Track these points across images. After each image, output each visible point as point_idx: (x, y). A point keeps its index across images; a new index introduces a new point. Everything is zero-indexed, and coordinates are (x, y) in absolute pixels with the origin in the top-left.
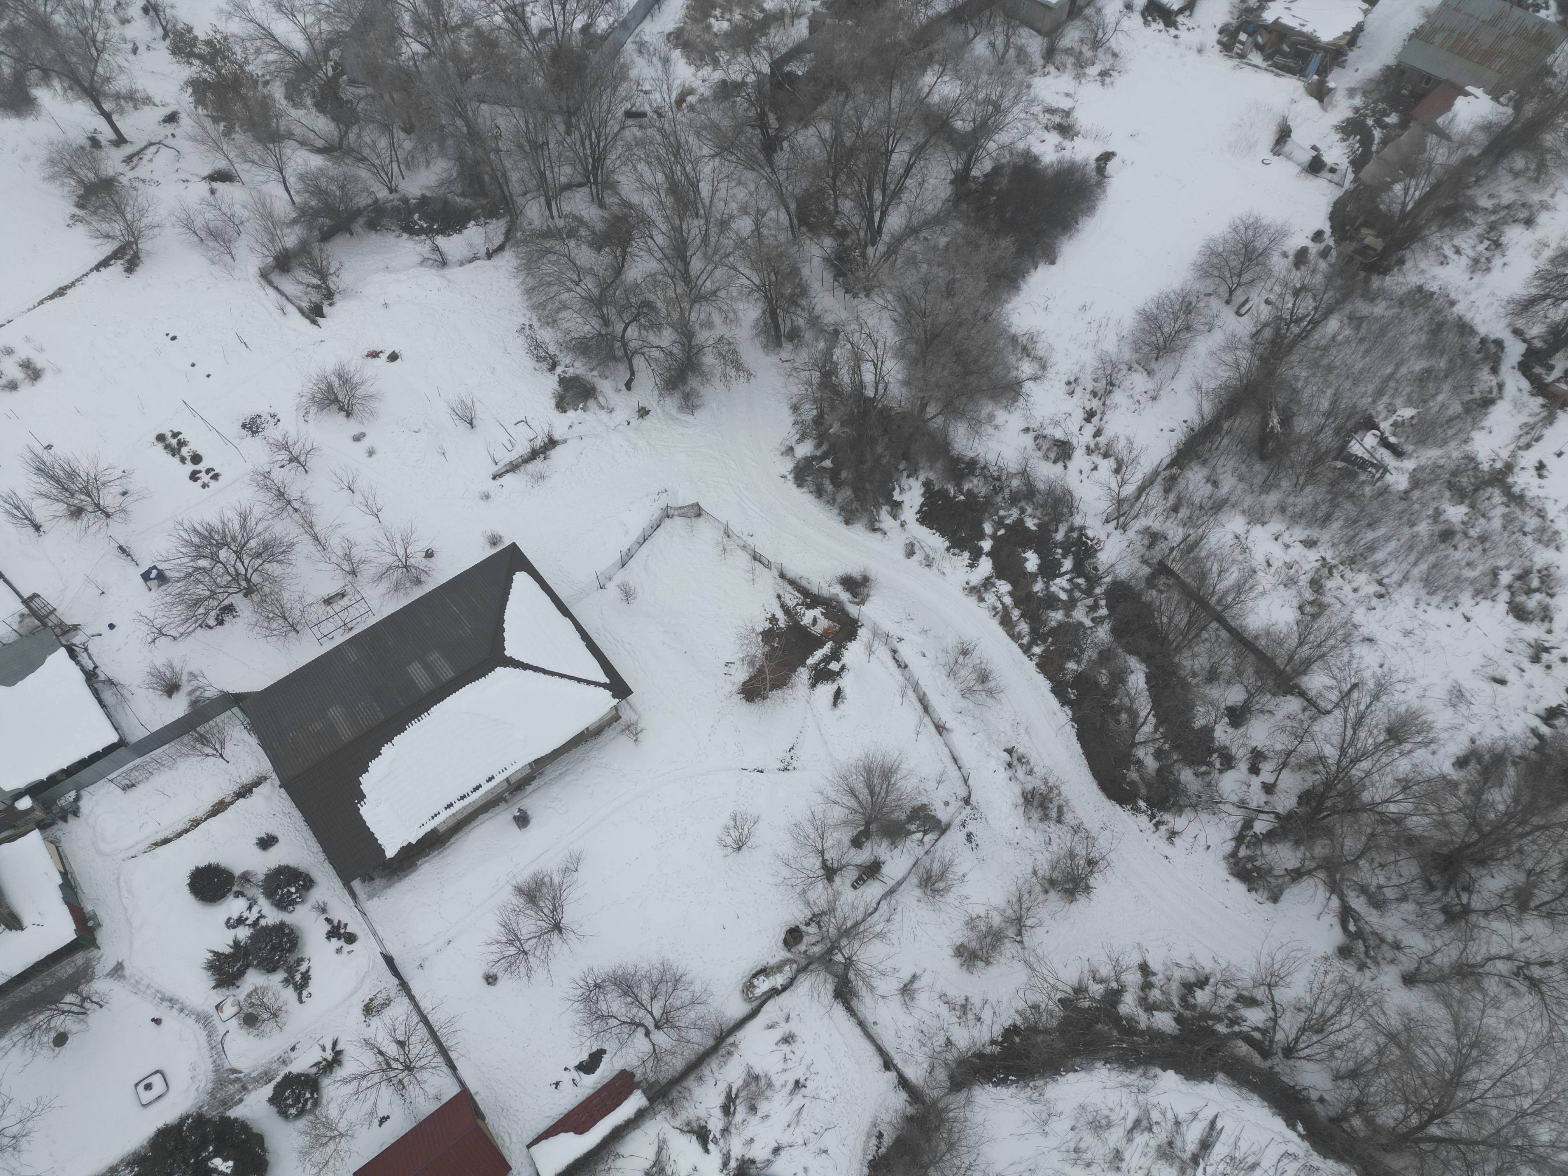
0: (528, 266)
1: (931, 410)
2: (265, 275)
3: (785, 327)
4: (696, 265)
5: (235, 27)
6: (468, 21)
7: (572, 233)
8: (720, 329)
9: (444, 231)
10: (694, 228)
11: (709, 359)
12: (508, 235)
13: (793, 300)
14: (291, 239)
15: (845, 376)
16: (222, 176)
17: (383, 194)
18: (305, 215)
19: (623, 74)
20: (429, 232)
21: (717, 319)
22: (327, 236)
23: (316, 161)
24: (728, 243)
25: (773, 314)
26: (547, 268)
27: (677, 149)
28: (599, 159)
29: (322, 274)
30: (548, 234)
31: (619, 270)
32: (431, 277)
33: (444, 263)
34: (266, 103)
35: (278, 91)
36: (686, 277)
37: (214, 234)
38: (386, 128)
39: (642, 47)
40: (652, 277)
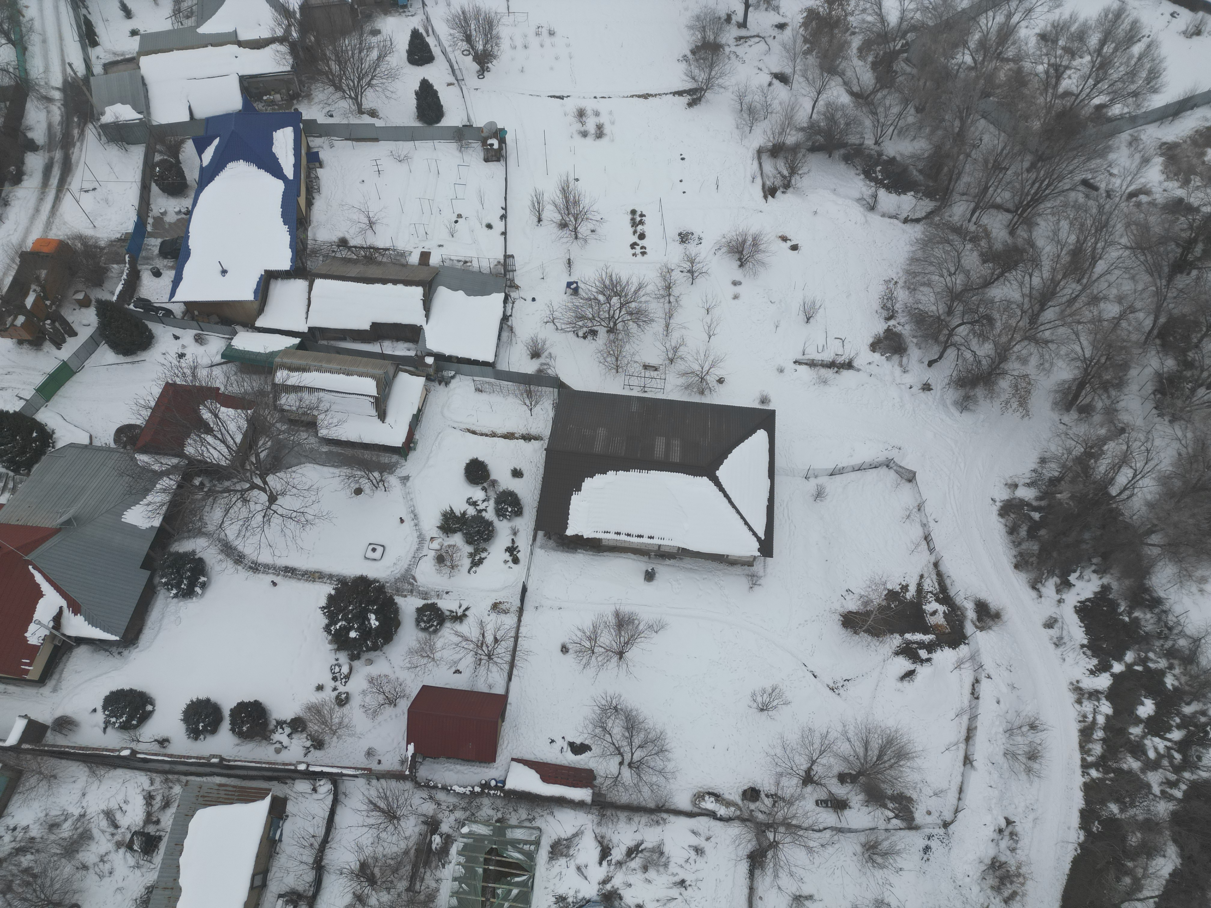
0: (926, 243)
2: (760, 152)
4: (1049, 314)
7: (975, 239)
8: (1031, 369)
9: (889, 188)
10: (1070, 288)
11: (1004, 384)
12: (929, 215)
13: (1105, 386)
14: (791, 139)
16: (782, 78)
17: (869, 142)
18: (812, 129)
19: (1104, 152)
20: (879, 183)
21: (1034, 361)
22: (814, 149)
23: (845, 99)
24: (1087, 315)
25: (1081, 385)
26: (938, 252)
27: (1102, 226)
28: (1037, 200)
29: (793, 171)
30: (958, 230)
31: (987, 283)
32: (857, 212)
33: (872, 208)
34: (844, 46)
36: (1034, 319)
37: (751, 111)
38: (906, 102)
39: (1134, 141)
40: (1008, 303)
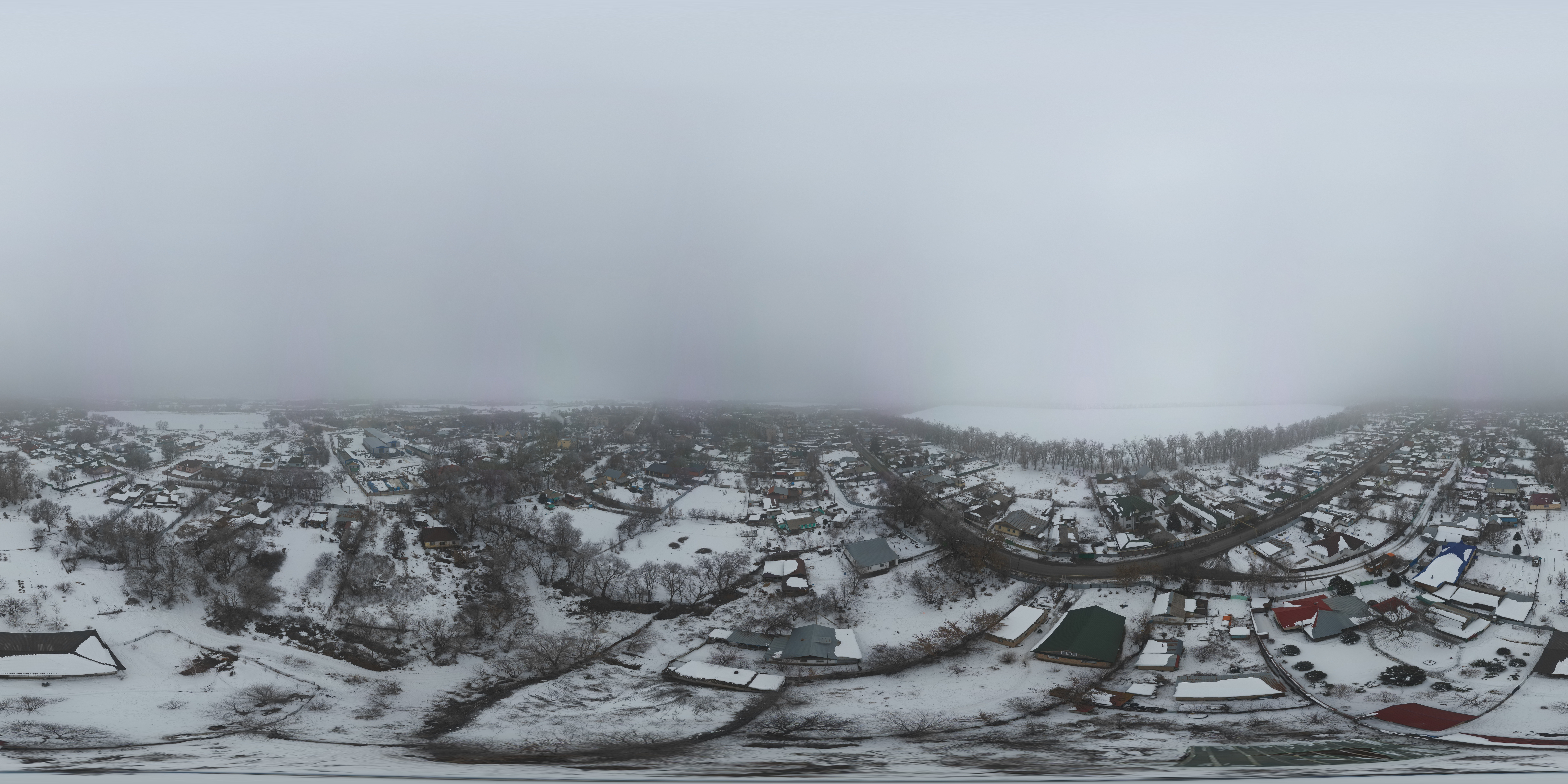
0: (128, 574)
1: (253, 607)
2: (62, 561)
3: (202, 591)
4: (176, 578)
5: (81, 520)
6: (129, 527)
7: (142, 569)
8: (182, 591)
9: (109, 563)
10: (176, 571)
11: (177, 598)
12: (125, 567)
13: (205, 586)
14: (72, 556)
15: (223, 602)
16: (64, 542)
17: (97, 553)
18: (77, 553)
19: (163, 539)
20: (105, 563)
21: (181, 590)
22: (80, 558)
23: (85, 545)
24: (186, 574)
25: (199, 589)
26: (133, 575)
27: (174, 554)
28: (153, 554)
29: (75, 565)
30: (135, 568)
31: (153, 578)
32: (101, 572)
33: (106, 569)
34: (80, 533)
35: (83, 532)
36: (173, 581)
37: (56, 551)
38: (104, 543)
39: (168, 534)
40: (163, 580)
